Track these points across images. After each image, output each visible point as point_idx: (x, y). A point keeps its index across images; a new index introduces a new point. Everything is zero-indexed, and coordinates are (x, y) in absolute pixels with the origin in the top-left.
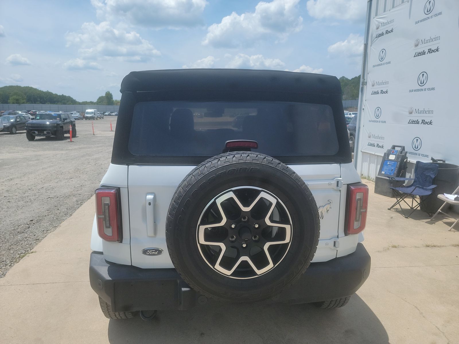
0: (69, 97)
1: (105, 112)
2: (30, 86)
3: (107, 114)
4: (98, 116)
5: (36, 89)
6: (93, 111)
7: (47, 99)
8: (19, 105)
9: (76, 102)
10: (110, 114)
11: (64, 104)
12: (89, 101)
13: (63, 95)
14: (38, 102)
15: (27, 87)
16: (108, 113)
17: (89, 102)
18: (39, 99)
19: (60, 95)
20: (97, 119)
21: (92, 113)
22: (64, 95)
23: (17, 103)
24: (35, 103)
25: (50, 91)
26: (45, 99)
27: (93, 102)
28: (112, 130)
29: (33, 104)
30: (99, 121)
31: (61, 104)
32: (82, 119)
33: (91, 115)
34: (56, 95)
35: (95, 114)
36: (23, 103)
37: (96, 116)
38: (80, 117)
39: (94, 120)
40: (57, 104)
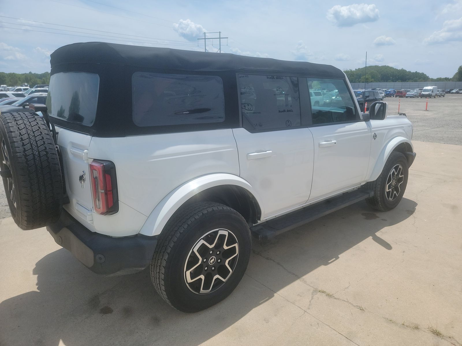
0: (423, 74)
1: (453, 90)
2: (387, 65)
3: (454, 91)
4: (436, 94)
5: (392, 67)
6: (432, 89)
7: (400, 77)
8: (368, 84)
9: (429, 78)
10: (458, 92)
11: (416, 81)
12: (443, 77)
13: (416, 72)
14: (389, 81)
15: (384, 66)
16: (456, 90)
17: (443, 79)
18: (392, 78)
19: (413, 72)
20: (435, 97)
21: (430, 90)
22: (418, 72)
23: (366, 82)
24: (387, 82)
25: (404, 69)
26: (397, 77)
27: (448, 78)
28: (427, 110)
29: (385, 82)
30: (437, 99)
31: (412, 82)
32: (418, 97)
33: (428, 93)
34: (410, 72)
35: (432, 92)
36: (372, 82)
37: (434, 94)
38: (415, 95)
39: (430, 98)
40: (407, 82)
